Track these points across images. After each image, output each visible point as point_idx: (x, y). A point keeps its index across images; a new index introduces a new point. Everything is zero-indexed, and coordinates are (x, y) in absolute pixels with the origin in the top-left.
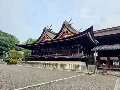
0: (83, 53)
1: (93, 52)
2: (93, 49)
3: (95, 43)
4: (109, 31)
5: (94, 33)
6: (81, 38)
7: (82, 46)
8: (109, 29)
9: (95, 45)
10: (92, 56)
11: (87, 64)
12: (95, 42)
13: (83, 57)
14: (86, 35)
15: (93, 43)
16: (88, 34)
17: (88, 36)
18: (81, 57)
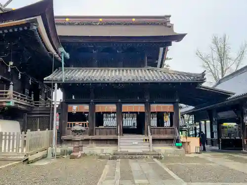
0: (11, 87)
1: (50, 86)
2: (50, 77)
3: (57, 56)
4: (101, 24)
5: (57, 24)
6: (11, 31)
7: (11, 63)
8: (101, 20)
9: (58, 65)
10: (46, 99)
11: (24, 129)
12: (57, 53)
13: (12, 104)
15: (52, 55)
16: (35, 21)
17: (35, 28)
18: (5, 104)
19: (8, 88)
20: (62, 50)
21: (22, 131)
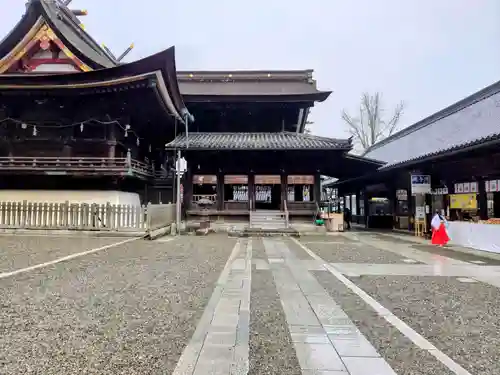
0: (129, 154)
1: (173, 154)
2: (172, 143)
3: (180, 118)
4: (231, 81)
6: (126, 88)
7: (128, 127)
8: (230, 76)
9: (181, 130)
10: (168, 170)
11: (144, 202)
12: (180, 115)
13: (130, 173)
14: (146, 80)
15: (174, 117)
16: (155, 77)
17: (154, 85)
18: (122, 174)
19: (125, 156)
20: (185, 111)
21: (142, 204)
